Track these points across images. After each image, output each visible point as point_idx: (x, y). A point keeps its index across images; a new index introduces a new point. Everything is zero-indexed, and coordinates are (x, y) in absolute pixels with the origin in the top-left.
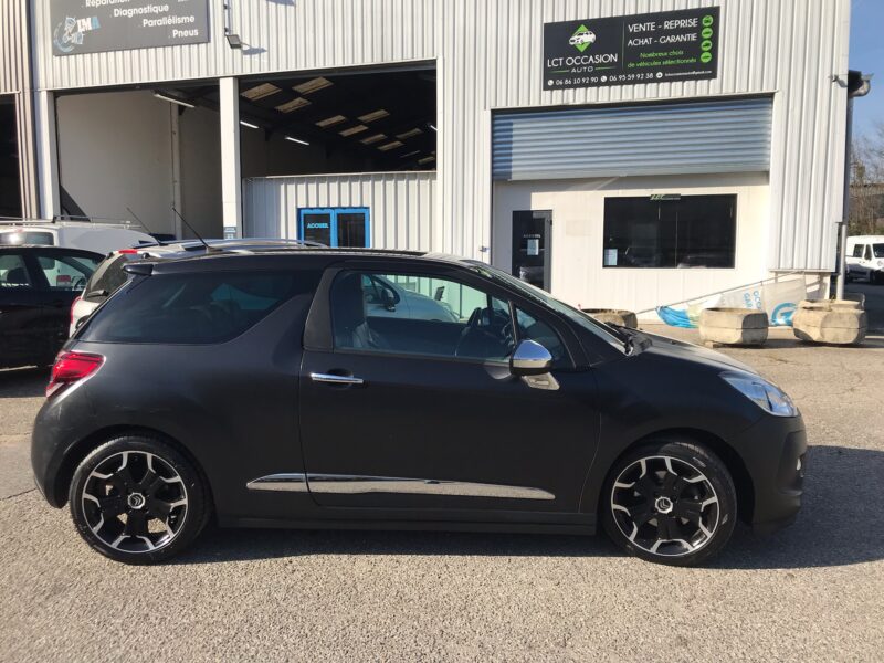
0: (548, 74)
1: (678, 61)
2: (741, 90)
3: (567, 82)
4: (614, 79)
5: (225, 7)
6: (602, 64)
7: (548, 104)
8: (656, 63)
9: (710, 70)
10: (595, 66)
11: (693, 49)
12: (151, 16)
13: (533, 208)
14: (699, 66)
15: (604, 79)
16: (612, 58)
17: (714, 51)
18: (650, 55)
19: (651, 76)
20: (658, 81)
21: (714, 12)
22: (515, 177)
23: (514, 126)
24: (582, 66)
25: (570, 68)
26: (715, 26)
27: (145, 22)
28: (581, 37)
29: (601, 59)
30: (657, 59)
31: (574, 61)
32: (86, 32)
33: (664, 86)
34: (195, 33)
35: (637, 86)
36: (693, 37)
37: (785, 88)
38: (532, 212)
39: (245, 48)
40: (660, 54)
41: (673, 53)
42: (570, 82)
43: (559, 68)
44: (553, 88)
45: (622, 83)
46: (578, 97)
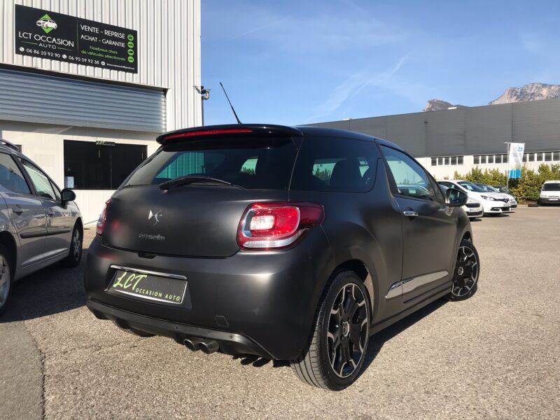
0: (19, 42)
1: (115, 58)
2: (151, 83)
3: (36, 52)
4: (72, 58)
6: (63, 46)
7: (20, 64)
8: (100, 55)
9: (134, 68)
10: (57, 45)
11: (123, 52)
14: (127, 63)
15: (65, 56)
16: (70, 43)
17: (135, 56)
18: (98, 49)
19: (97, 62)
20: (103, 67)
21: (134, 33)
24: (46, 43)
25: (37, 42)
26: (135, 42)
28: (46, 23)
29: (62, 42)
30: (101, 52)
31: (41, 38)
33: (106, 71)
35: (88, 67)
36: (123, 45)
37: (172, 88)
40: (103, 50)
41: (111, 51)
42: (38, 52)
43: (28, 40)
44: (24, 53)
45: (78, 63)
46: (44, 65)
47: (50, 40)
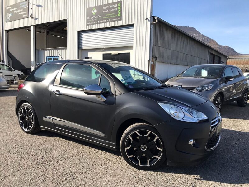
0: (87, 21)
1: (113, 16)
2: (127, 24)
3: (91, 23)
4: (100, 22)
5: (31, 9)
6: (98, 18)
7: (87, 29)
8: (109, 17)
9: (120, 18)
11: (116, 13)
12: (20, 12)
13: (89, 57)
14: (118, 17)
15: (98, 22)
16: (100, 16)
17: (121, 13)
18: (108, 15)
19: (108, 20)
20: (109, 22)
21: (121, 2)
22: (83, 48)
23: (83, 35)
24: (94, 19)
25: (92, 19)
26: (121, 6)
27: (19, 14)
28: (94, 11)
30: (109, 16)
31: (92, 17)
32: (10, 17)
33: (111, 23)
34: (26, 15)
35: (105, 23)
36: (116, 9)
37: (136, 22)
39: (35, 18)
40: (110, 14)
41: (112, 14)
43: (90, 20)
44: (88, 25)
45: (102, 23)
46: (93, 27)
47: (95, 17)
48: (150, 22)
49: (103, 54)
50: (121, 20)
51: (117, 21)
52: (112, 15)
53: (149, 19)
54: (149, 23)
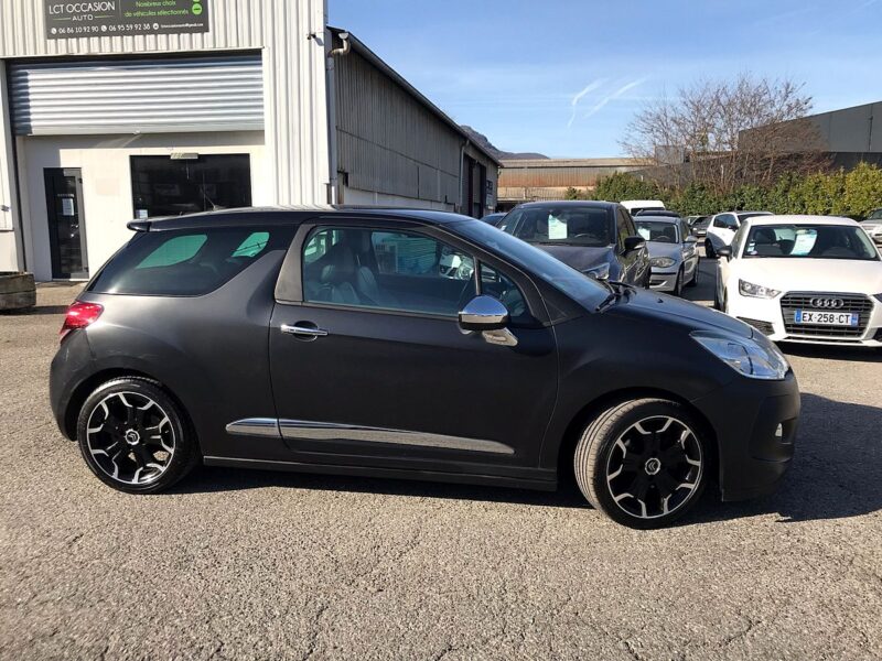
0: (50, 22)
1: (172, 12)
2: (233, 46)
3: (70, 30)
4: (114, 29)
6: (100, 13)
7: (52, 53)
8: (150, 13)
9: (201, 24)
10: (94, 14)
13: (62, 166)
14: (191, 18)
15: (104, 28)
16: (110, 6)
17: (204, 3)
18: (147, 4)
19: (147, 27)
20: (156, 32)
22: (35, 132)
23: (29, 77)
24: (82, 13)
25: (71, 15)
29: (99, 7)
30: (152, 8)
31: (74, 8)
33: (162, 38)
35: (136, 37)
37: (270, 45)
38: (62, 169)
40: (154, 4)
41: (167, 3)
42: (72, 31)
43: (60, 15)
44: (56, 37)
45: (122, 34)
46: (81, 47)
47: (85, 7)
48: (322, 48)
49: (133, 158)
50: (207, 31)
51: (191, 31)
52: (168, 8)
53: (320, 36)
54: (320, 51)
